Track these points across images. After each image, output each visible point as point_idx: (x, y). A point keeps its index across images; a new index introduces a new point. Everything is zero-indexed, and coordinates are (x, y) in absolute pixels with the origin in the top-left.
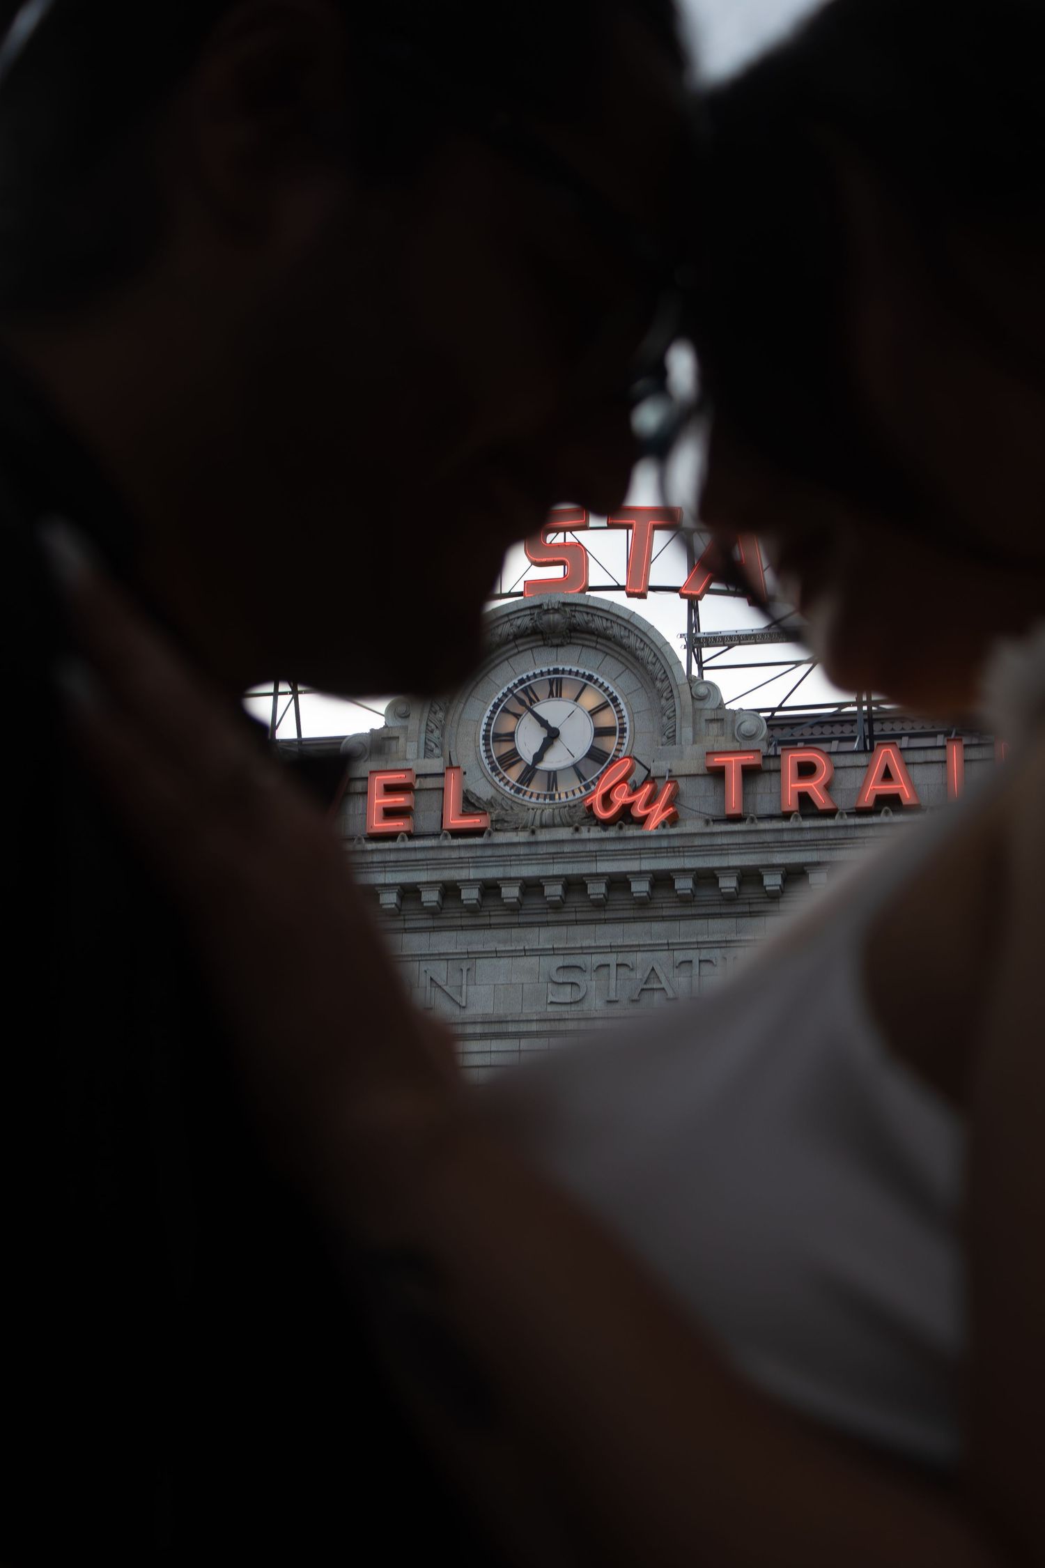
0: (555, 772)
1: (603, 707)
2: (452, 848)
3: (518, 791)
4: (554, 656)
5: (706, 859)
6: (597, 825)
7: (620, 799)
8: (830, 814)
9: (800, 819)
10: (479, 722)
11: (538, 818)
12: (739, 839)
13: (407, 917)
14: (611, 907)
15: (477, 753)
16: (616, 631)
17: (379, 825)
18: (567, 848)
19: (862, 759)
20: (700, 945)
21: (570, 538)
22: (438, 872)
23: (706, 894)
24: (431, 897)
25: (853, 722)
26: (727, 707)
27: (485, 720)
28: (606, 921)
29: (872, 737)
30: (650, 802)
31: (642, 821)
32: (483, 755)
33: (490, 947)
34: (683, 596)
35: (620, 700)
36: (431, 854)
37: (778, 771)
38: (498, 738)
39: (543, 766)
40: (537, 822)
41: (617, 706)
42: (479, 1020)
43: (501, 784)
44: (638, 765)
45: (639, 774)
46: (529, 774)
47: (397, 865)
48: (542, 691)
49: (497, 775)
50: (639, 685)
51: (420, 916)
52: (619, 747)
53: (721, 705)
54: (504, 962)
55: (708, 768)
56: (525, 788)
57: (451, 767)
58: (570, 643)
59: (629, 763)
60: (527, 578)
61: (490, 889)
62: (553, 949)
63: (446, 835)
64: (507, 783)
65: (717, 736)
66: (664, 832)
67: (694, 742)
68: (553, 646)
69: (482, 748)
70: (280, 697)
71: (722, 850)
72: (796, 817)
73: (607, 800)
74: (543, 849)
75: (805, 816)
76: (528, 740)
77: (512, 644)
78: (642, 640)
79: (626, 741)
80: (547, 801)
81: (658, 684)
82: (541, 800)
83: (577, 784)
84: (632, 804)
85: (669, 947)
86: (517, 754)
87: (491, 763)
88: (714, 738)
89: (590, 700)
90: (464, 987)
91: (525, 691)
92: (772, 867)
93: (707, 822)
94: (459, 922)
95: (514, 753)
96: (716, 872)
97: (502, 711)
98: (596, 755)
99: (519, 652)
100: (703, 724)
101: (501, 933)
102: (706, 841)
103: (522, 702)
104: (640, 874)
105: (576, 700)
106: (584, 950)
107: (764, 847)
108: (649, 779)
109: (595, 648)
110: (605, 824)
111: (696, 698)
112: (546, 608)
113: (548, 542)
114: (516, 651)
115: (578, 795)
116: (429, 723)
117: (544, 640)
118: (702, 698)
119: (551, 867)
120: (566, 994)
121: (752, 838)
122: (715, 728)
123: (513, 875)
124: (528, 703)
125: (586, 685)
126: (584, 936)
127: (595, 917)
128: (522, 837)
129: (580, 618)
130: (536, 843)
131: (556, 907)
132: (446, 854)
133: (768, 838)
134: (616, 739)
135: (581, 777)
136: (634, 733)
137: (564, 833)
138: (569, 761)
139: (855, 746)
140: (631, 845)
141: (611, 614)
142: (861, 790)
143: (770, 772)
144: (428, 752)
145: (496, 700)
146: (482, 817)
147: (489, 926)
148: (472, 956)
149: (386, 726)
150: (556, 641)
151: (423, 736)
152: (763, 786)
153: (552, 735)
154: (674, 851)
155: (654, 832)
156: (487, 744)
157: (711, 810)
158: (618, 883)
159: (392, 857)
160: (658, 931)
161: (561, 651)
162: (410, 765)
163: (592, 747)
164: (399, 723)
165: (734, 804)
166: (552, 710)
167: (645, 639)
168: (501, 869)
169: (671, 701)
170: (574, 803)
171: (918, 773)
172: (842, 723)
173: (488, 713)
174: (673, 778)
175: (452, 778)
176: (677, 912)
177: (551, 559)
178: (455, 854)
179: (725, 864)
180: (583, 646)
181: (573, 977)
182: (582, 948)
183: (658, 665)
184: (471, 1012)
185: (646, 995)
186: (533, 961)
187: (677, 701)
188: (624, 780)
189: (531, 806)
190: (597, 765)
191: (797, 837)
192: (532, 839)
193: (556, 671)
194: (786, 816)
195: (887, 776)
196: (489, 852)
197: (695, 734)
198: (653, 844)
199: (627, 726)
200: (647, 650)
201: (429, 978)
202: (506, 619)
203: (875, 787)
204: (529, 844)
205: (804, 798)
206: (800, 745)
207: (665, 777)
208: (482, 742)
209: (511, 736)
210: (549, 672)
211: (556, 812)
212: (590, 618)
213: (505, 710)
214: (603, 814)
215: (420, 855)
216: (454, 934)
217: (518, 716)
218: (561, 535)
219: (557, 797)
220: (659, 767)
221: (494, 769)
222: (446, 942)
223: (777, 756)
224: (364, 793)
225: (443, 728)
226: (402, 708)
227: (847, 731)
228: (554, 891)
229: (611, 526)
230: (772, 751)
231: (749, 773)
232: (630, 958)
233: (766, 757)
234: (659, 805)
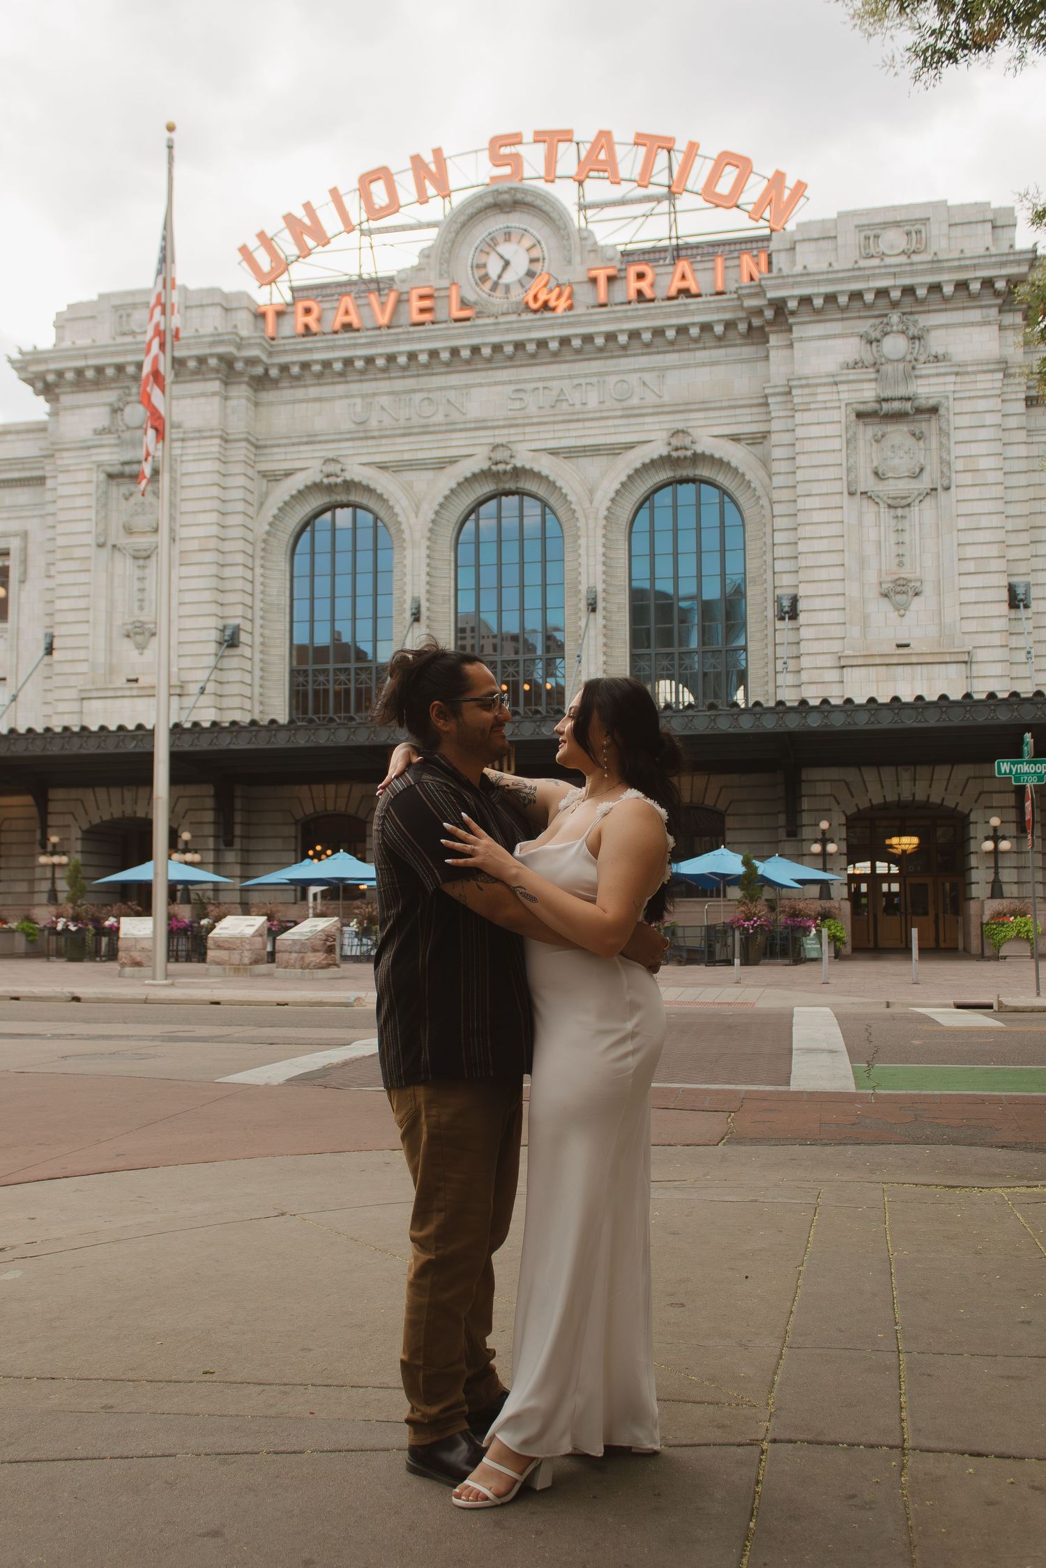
0: (509, 284)
1: (534, 246)
2: (454, 328)
3: (490, 295)
4: (506, 219)
5: (588, 328)
6: (530, 312)
7: (542, 297)
8: (652, 300)
9: (637, 303)
10: (468, 258)
11: (500, 310)
12: (605, 316)
14: (539, 357)
15: (467, 275)
16: (538, 202)
17: (418, 318)
18: (515, 326)
19: (670, 269)
20: (586, 376)
21: (513, 148)
22: (448, 342)
23: (588, 347)
24: (445, 356)
25: (666, 250)
26: (599, 244)
27: (471, 256)
28: (537, 365)
29: (678, 257)
30: (559, 297)
32: (471, 276)
33: (477, 381)
34: (575, 181)
35: (542, 242)
36: (444, 332)
37: (625, 278)
38: (478, 267)
39: (502, 281)
40: (499, 312)
41: (541, 245)
42: (473, 421)
43: (481, 292)
44: (551, 278)
45: (552, 284)
46: (495, 286)
47: (427, 339)
48: (500, 238)
49: (478, 287)
50: (553, 234)
51: (439, 367)
52: (542, 268)
53: (595, 243)
54: (485, 389)
55: (589, 278)
56: (493, 294)
57: (453, 284)
58: (515, 211)
59: (546, 278)
60: (490, 173)
61: (475, 350)
62: (510, 381)
63: (451, 321)
64: (484, 291)
65: (593, 259)
66: (565, 314)
67: (582, 263)
68: (506, 213)
69: (470, 272)
70: (362, 248)
71: (596, 323)
72: (635, 302)
73: (535, 298)
74: (502, 327)
75: (639, 302)
76: (494, 268)
77: (483, 214)
79: (546, 265)
80: (505, 300)
81: (562, 232)
82: (502, 300)
83: (520, 290)
84: (549, 300)
85: (570, 377)
86: (489, 275)
87: (475, 281)
88: (592, 261)
89: (527, 242)
90: (465, 404)
91: (492, 239)
92: (622, 331)
93: (588, 308)
94: (460, 368)
95: (487, 275)
96: (593, 335)
97: (480, 251)
98: (531, 274)
100: (586, 253)
101: (483, 374)
102: (588, 318)
103: (490, 246)
104: (553, 338)
105: (519, 243)
106: (526, 381)
107: (618, 320)
108: (558, 285)
109: (527, 213)
110: (535, 311)
111: (583, 239)
112: (501, 191)
113: (502, 151)
114: (487, 216)
115: (522, 296)
116: (442, 260)
117: (501, 209)
118: (585, 239)
119: (507, 336)
120: (517, 405)
121: (611, 316)
122: (592, 255)
123: (487, 342)
124: (494, 246)
125: (524, 234)
126: (526, 373)
127: (531, 363)
128: (492, 320)
129: (519, 196)
130: (499, 324)
131: (511, 358)
132: (452, 332)
133: (620, 315)
134: (540, 264)
135: (523, 286)
136: (550, 260)
137: (513, 317)
138: (516, 278)
139: (667, 262)
140: (548, 322)
141: (536, 194)
142: (670, 287)
143: (622, 278)
144: (441, 276)
145: (476, 245)
146: (471, 311)
147: (476, 370)
148: (468, 386)
149: (418, 262)
150: (507, 210)
151: (438, 267)
152: (618, 285)
153: (507, 264)
154: (570, 324)
155: (560, 315)
156: (472, 270)
157: (591, 301)
158: (542, 344)
159: (424, 334)
160: (564, 369)
161: (510, 215)
162: (431, 284)
163: (528, 269)
164: (426, 260)
165: (602, 298)
166: (506, 249)
167: (553, 206)
168: (481, 338)
169: (570, 242)
170: (519, 300)
171: (700, 275)
172: (660, 250)
173: (472, 252)
174: (570, 284)
175: (454, 289)
176: (574, 358)
177: (503, 163)
178: (456, 332)
179: (598, 330)
180: (521, 212)
181: (521, 395)
182: (525, 379)
183: (563, 223)
184: (468, 416)
185: (558, 404)
186: (499, 388)
187: (573, 242)
188: (545, 285)
189: (496, 303)
190: (530, 279)
191: (635, 313)
192: (497, 321)
193: (508, 227)
194: (629, 302)
195: (683, 277)
196: (474, 330)
197: (582, 259)
198: (560, 321)
199: (546, 256)
200: (555, 212)
201: (446, 399)
202: (479, 200)
203: (678, 284)
204: (495, 324)
205: (640, 293)
207: (565, 284)
208: (469, 269)
209: (484, 266)
210: (504, 228)
211: (510, 306)
212: (524, 196)
213: (482, 251)
214: (534, 306)
215: (438, 333)
216: (458, 375)
217: (488, 254)
218: (508, 148)
219: (510, 297)
220: (563, 279)
221: (477, 284)
222: (454, 379)
223: (626, 269)
224: (408, 301)
225: (448, 262)
226: (426, 252)
227: (662, 255)
228: (509, 349)
229: (535, 141)
230: (623, 267)
231: (611, 279)
232: (549, 384)
233: (620, 270)
234: (563, 299)
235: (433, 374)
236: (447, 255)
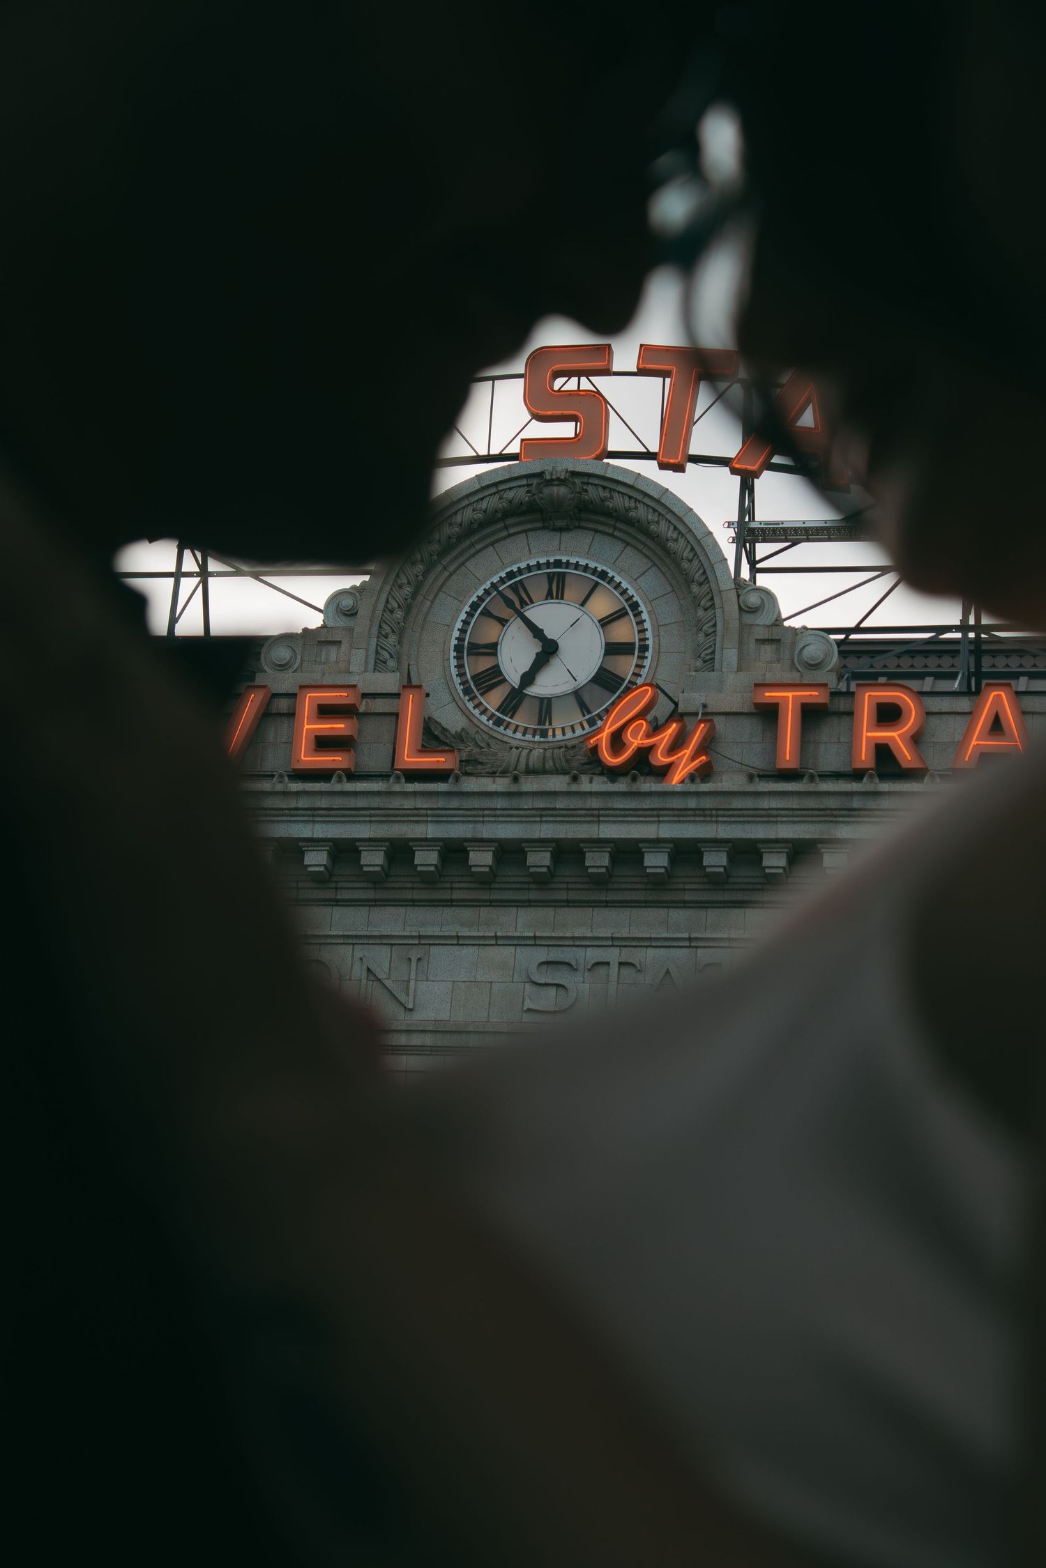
0: (549, 700)
1: (619, 615)
2: (405, 794)
3: (499, 722)
4: (556, 543)
5: (747, 826)
6: (601, 774)
7: (635, 740)
8: (917, 774)
9: (877, 780)
10: (450, 627)
11: (523, 760)
12: (793, 803)
13: (340, 885)
14: (616, 886)
15: (446, 668)
16: (641, 513)
17: (307, 758)
18: (560, 803)
19: (964, 704)
21: (585, 384)
22: (385, 827)
23: (744, 874)
25: (954, 653)
26: (786, 624)
27: (459, 625)
28: (607, 904)
29: (979, 675)
30: (676, 745)
31: (663, 772)
32: (454, 671)
33: (450, 931)
34: (734, 471)
35: (642, 608)
36: (375, 802)
37: (850, 714)
38: (475, 650)
39: (534, 690)
40: (522, 766)
41: (638, 614)
42: (430, 1028)
43: (476, 712)
44: (661, 695)
45: (663, 709)
46: (515, 700)
47: (331, 814)
48: (537, 589)
49: (471, 699)
50: (669, 589)
51: (356, 885)
52: (637, 671)
53: (779, 621)
54: (468, 952)
55: (757, 705)
56: (507, 719)
57: (409, 685)
58: (580, 527)
59: (647, 694)
60: (524, 435)
61: (453, 852)
62: (535, 938)
63: (398, 778)
64: (484, 711)
65: (770, 662)
66: (693, 788)
67: (740, 669)
68: (555, 529)
69: (453, 662)
70: (183, 580)
71: (770, 817)
72: (871, 776)
73: (617, 740)
74: (527, 803)
75: (883, 776)
76: (515, 655)
77: (502, 525)
78: (675, 528)
79: (647, 663)
80: (537, 738)
81: (695, 588)
82: (529, 737)
83: (578, 718)
84: (650, 749)
85: (691, 943)
86: (500, 673)
87: (464, 683)
88: (765, 664)
89: (602, 605)
90: (412, 983)
91: (514, 588)
92: (836, 843)
93: (751, 778)
94: (408, 895)
95: (496, 671)
96: (760, 846)
97: (481, 613)
98: (606, 680)
99: (509, 536)
100: (753, 646)
101: (466, 913)
102: (749, 803)
103: (509, 603)
104: (656, 843)
105: (583, 604)
106: (575, 942)
107: (828, 814)
108: (676, 715)
109: (612, 535)
110: (613, 773)
111: (745, 610)
112: (548, 477)
113: (556, 388)
114: (505, 533)
115: (579, 732)
116: (384, 626)
117: (544, 520)
118: (754, 611)
119: (537, 827)
120: (549, 1000)
121: (811, 803)
122: (767, 651)
123: (485, 835)
124: (518, 605)
125: (597, 584)
126: (576, 922)
127: (593, 898)
128: (501, 784)
129: (593, 493)
130: (520, 794)
131: (542, 882)
132: (396, 803)
133: (832, 803)
134: (633, 660)
135: (584, 708)
136: (658, 652)
137: (558, 783)
138: (567, 686)
139: (956, 685)
140: (647, 803)
141: (637, 491)
142: (962, 744)
143: (839, 714)
144: (379, 664)
145: (474, 598)
146: (449, 756)
147: (450, 903)
148: (426, 941)
149: (324, 627)
150: (560, 523)
151: (374, 642)
152: (829, 732)
153: (548, 651)
154: (702, 815)
155: (679, 788)
156: (459, 658)
157: (757, 761)
158: (627, 853)
159: (324, 802)
160: (677, 921)
161: (566, 537)
162: (353, 680)
163: (601, 669)
164: (343, 622)
165: (788, 754)
166: (549, 616)
167: (681, 527)
168: (471, 826)
169: (710, 612)
170: (574, 742)
172: (940, 653)
173: (463, 616)
174: (708, 716)
175: (410, 701)
176: (705, 897)
177: (558, 413)
178: (408, 803)
179: (772, 836)
180: (597, 531)
181: (561, 977)
182: (573, 938)
183: (696, 562)
184: (418, 1016)
186: (506, 952)
187: (719, 612)
188: (642, 715)
189: (515, 743)
190: (606, 693)
191: (871, 803)
192: (514, 788)
193: (558, 563)
194: (858, 775)
195: (996, 726)
196: (455, 803)
197: (741, 659)
198: (677, 803)
199: (650, 642)
200: (682, 541)
201: (365, 968)
202: (494, 490)
203: (980, 742)
204: (510, 794)
205: (883, 752)
206: (882, 680)
207: (697, 714)
208: (453, 654)
209: (492, 649)
210: (548, 564)
211: (549, 753)
212: (607, 494)
213: (486, 613)
214: (611, 760)
215: (361, 802)
216: (402, 910)
217: (503, 622)
218: (574, 380)
219: (550, 733)
220: (691, 700)
221: (467, 691)
222: (390, 921)
223: (850, 694)
224: (291, 715)
225: (401, 633)
226: (347, 602)
227: (946, 664)
228: (540, 860)
229: (641, 372)
230: (842, 687)
231: (811, 715)
232: (637, 956)
233: (835, 694)
234: (687, 752)
235: (337, 903)
236: (399, 614)
